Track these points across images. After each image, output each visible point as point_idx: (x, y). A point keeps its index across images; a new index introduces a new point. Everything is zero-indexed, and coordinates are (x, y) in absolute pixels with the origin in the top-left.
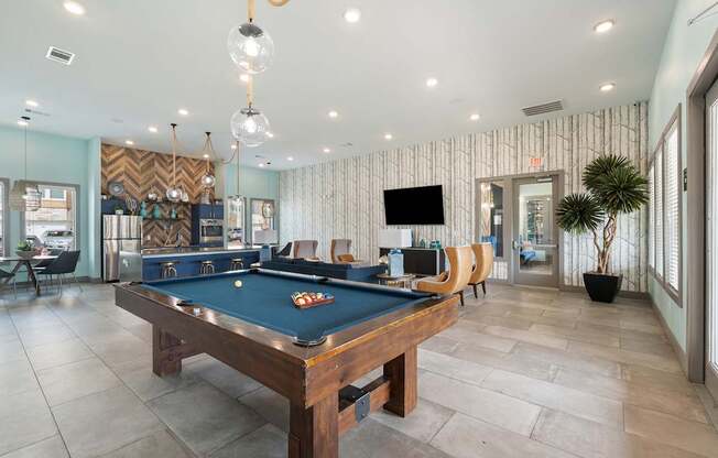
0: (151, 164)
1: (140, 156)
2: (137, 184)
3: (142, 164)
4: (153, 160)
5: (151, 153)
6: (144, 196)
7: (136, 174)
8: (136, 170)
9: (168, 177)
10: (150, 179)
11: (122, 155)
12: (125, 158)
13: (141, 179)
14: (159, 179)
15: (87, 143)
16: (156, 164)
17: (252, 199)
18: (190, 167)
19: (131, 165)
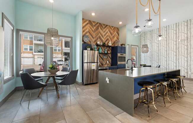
0: (97, 28)
1: (94, 24)
2: (93, 37)
3: (94, 28)
4: (98, 26)
5: (98, 23)
6: (95, 43)
7: (92, 32)
8: (92, 31)
9: (104, 34)
10: (97, 35)
11: (88, 24)
12: (89, 25)
13: (94, 35)
14: (100, 35)
15: (75, 17)
16: (99, 28)
17: (131, 45)
18: (111, 30)
19: (91, 28)
